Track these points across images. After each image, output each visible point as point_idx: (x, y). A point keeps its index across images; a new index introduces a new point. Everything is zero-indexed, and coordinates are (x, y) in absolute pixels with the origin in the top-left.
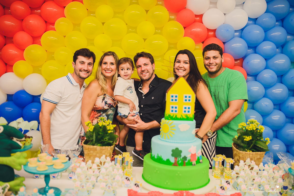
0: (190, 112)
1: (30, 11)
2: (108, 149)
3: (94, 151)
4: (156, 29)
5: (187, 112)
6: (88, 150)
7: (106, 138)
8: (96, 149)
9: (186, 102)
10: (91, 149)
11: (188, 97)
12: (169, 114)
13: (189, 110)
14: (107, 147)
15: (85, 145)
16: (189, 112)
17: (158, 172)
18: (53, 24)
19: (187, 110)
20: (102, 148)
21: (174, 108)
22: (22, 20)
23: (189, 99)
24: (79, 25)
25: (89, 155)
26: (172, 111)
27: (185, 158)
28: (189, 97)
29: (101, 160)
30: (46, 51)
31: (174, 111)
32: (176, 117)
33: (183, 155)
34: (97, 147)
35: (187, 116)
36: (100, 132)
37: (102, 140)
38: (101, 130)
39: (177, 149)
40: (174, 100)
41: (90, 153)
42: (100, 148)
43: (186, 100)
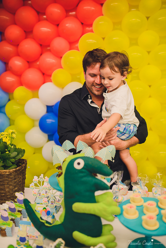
1: (65, 14)
18: (91, 25)
22: (58, 25)
24: (120, 23)
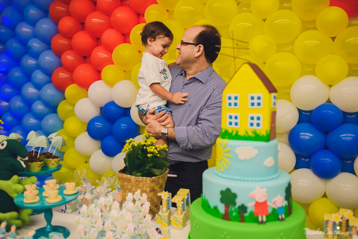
0: (261, 125)
2: (147, 181)
3: (128, 182)
5: (255, 125)
6: (121, 180)
8: (130, 180)
9: (253, 107)
10: (124, 178)
11: (256, 98)
12: (225, 129)
13: (258, 122)
14: (144, 178)
16: (258, 125)
17: (198, 226)
18: (143, 15)
19: (255, 122)
20: (139, 178)
21: (233, 117)
23: (259, 101)
24: (173, 12)
25: (123, 188)
26: (231, 123)
27: (243, 209)
28: (259, 98)
29: (134, 196)
31: (233, 124)
32: (237, 134)
33: (239, 202)
34: (131, 177)
35: (255, 133)
36: (140, 155)
38: (139, 152)
39: (228, 190)
40: (233, 104)
41: (125, 185)
43: (253, 104)
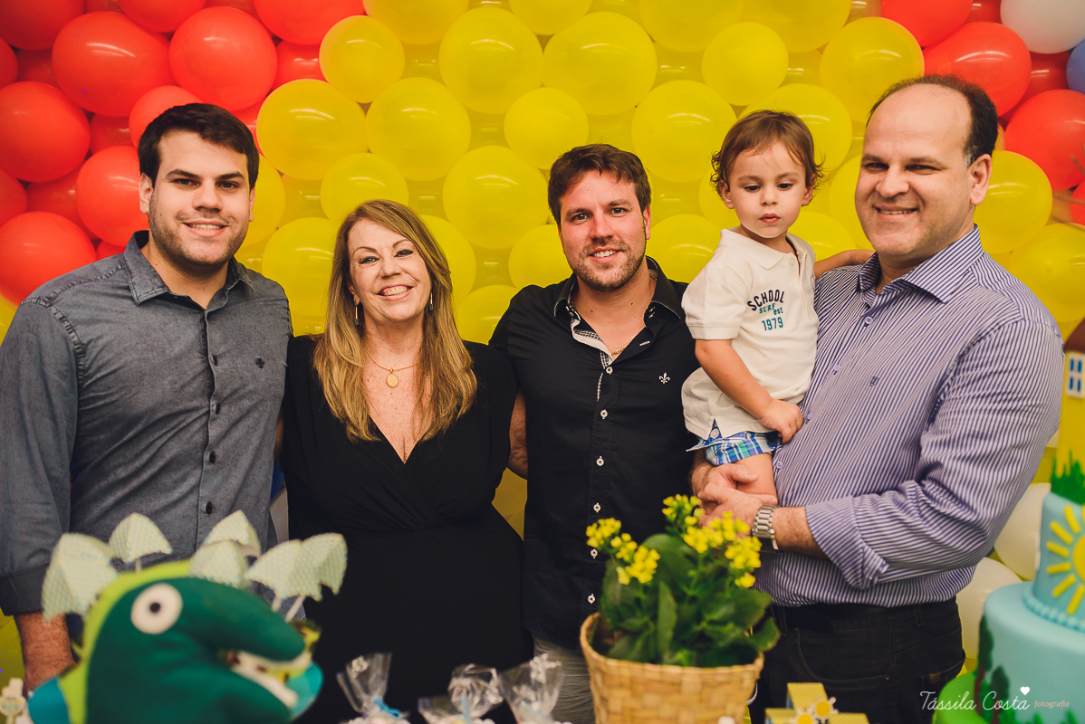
2: (742, 681)
3: (665, 694)
4: (794, 59)
6: (630, 688)
7: (716, 616)
10: (648, 685)
14: (737, 669)
15: (612, 663)
18: (313, 49)
20: (716, 674)
22: (168, 37)
24: (433, 50)
30: (281, 174)
34: (682, 674)
36: (688, 586)
37: (697, 628)
38: (692, 573)
41: (644, 708)
42: (701, 675)
